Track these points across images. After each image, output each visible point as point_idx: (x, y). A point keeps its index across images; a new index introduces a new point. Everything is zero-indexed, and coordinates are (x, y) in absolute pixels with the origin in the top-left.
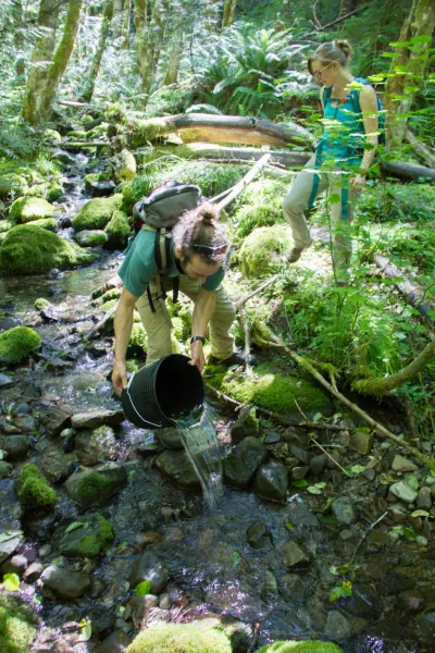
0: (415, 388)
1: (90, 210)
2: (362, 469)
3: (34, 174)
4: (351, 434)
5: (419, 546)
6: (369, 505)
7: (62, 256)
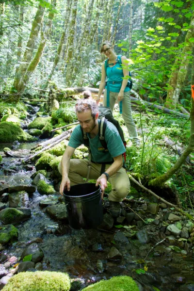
0: (180, 188)
1: (36, 121)
2: (153, 220)
3: (15, 110)
4: (148, 205)
5: (182, 255)
6: (156, 236)
7: (21, 137)
